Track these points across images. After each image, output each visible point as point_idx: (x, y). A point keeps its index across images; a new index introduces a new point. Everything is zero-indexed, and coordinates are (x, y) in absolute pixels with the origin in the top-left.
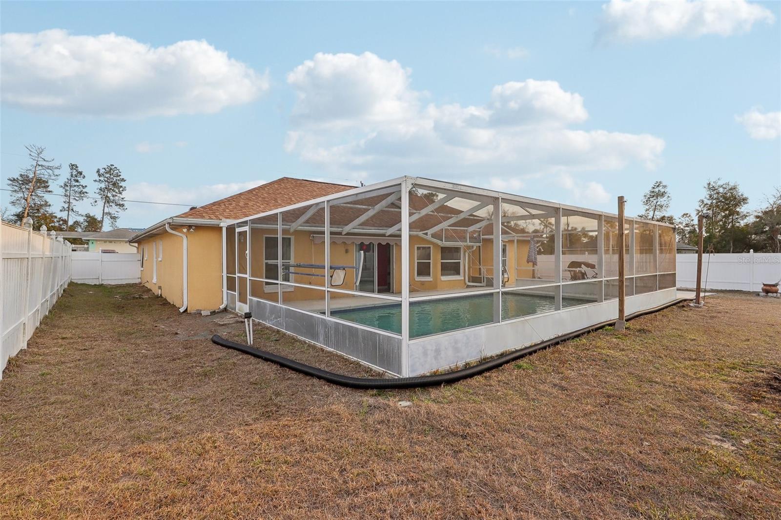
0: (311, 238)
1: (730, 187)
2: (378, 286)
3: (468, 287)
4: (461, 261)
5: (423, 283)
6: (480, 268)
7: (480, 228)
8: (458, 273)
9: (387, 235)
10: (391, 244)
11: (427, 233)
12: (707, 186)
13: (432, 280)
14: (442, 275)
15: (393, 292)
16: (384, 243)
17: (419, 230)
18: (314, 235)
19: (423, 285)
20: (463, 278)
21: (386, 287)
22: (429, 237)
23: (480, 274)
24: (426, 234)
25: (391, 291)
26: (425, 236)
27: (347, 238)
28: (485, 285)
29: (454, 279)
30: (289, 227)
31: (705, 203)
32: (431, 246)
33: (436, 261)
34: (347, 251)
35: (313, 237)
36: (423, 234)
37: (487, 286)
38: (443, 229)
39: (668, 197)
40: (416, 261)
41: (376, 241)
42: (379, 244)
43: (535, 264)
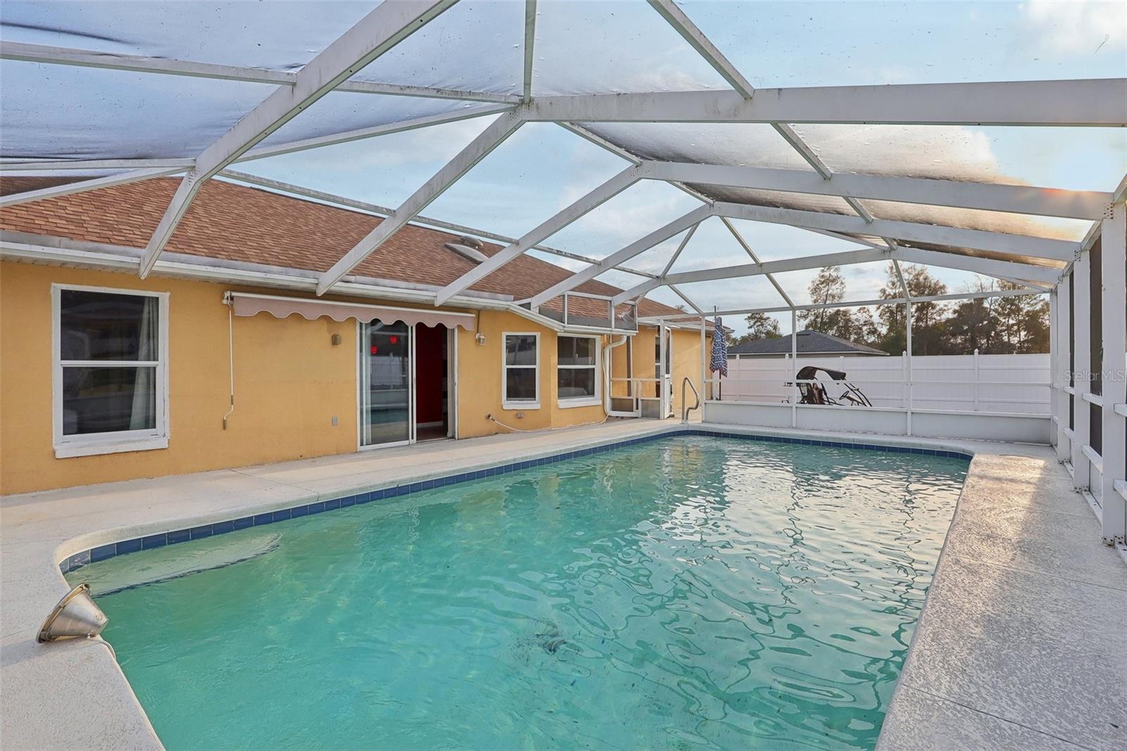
0: (225, 302)
1: (917, 272)
2: (417, 422)
3: (610, 419)
4: (597, 368)
5: (519, 415)
6: (629, 382)
7: (634, 299)
8: (591, 393)
9: (437, 304)
10: (449, 326)
11: (530, 303)
12: (889, 271)
13: (538, 406)
14: (561, 396)
15: (453, 437)
16: (431, 324)
17: (512, 297)
18: (234, 294)
19: (520, 418)
20: (600, 403)
21: (439, 424)
22: (534, 314)
23: (629, 394)
24: (528, 306)
25: (449, 434)
26: (523, 312)
27: (334, 306)
28: (640, 415)
29: (583, 404)
30: (136, 260)
31: (887, 293)
32: (538, 335)
33: (546, 365)
34: (335, 341)
35: (232, 298)
36: (520, 305)
37: (646, 416)
38: (564, 296)
39: (842, 283)
40: (505, 367)
41: (411, 318)
42: (420, 326)
43: (723, 373)
